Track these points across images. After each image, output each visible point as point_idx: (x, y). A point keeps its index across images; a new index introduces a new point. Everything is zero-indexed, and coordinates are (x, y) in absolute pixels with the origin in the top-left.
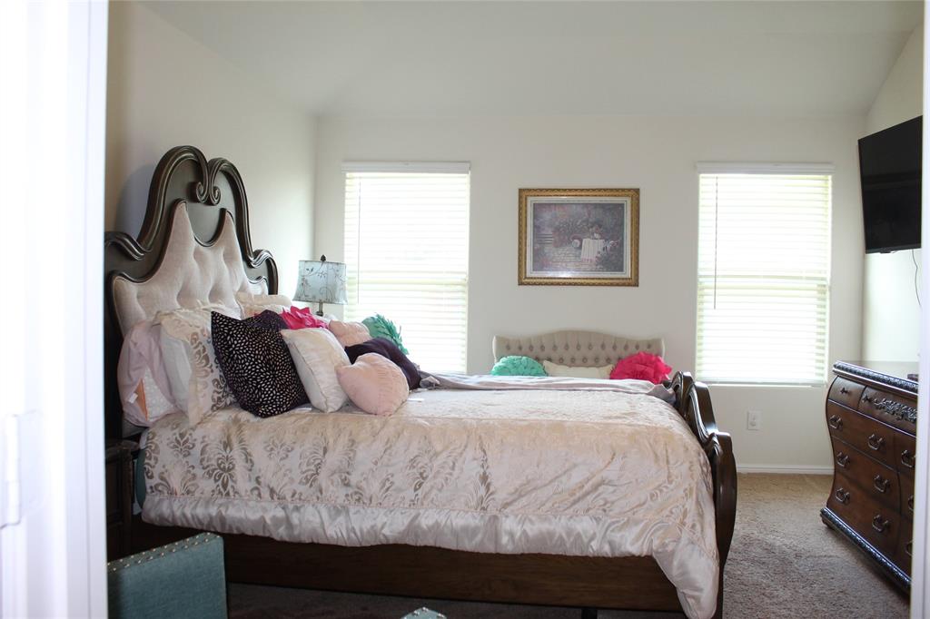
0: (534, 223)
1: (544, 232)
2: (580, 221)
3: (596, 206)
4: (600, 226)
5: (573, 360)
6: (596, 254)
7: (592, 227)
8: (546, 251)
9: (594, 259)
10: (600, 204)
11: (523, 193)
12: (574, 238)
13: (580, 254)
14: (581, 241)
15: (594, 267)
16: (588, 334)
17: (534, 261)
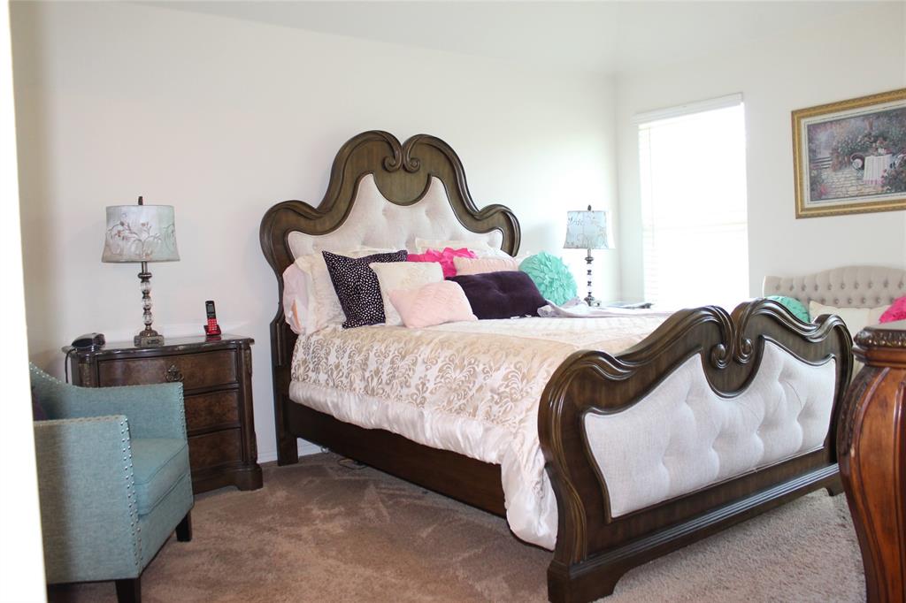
0: (809, 148)
1: (819, 156)
2: (860, 137)
3: (878, 115)
4: (885, 139)
5: (849, 301)
6: (882, 174)
7: (875, 141)
8: (823, 177)
9: (880, 179)
10: (884, 112)
11: (797, 115)
12: (854, 158)
13: (863, 175)
14: (863, 160)
15: (880, 189)
16: (869, 269)
17: (812, 190)
